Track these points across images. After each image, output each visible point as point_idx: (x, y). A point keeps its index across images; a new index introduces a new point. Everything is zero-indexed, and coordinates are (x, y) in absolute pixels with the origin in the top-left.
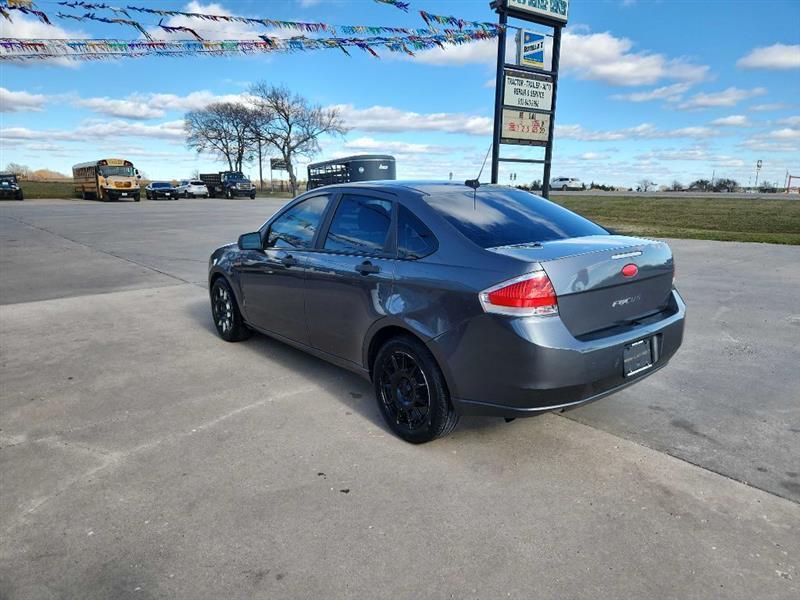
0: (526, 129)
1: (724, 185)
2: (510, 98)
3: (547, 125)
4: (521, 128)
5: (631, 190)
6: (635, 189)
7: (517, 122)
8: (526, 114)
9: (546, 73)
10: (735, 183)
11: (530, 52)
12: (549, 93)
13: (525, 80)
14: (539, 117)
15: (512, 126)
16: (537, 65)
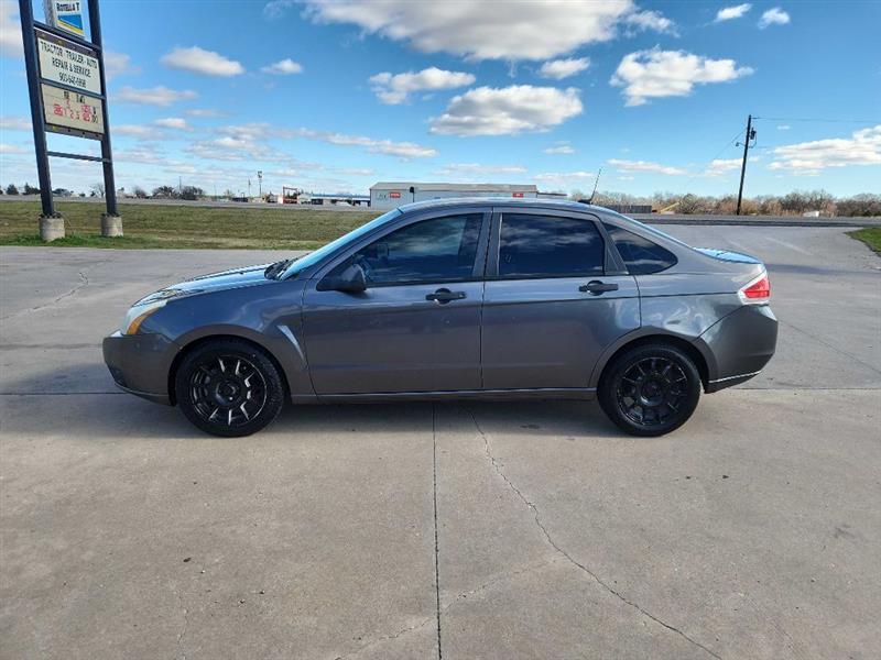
0: (75, 115)
1: (190, 194)
2: (48, 70)
3: (99, 112)
4: (69, 113)
5: (83, 195)
6: (88, 195)
7: (63, 103)
8: (72, 95)
9: (86, 44)
10: (201, 191)
11: (64, 13)
12: (95, 72)
13: (64, 49)
14: (87, 100)
15: (58, 110)
16: (75, 31)
